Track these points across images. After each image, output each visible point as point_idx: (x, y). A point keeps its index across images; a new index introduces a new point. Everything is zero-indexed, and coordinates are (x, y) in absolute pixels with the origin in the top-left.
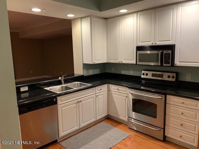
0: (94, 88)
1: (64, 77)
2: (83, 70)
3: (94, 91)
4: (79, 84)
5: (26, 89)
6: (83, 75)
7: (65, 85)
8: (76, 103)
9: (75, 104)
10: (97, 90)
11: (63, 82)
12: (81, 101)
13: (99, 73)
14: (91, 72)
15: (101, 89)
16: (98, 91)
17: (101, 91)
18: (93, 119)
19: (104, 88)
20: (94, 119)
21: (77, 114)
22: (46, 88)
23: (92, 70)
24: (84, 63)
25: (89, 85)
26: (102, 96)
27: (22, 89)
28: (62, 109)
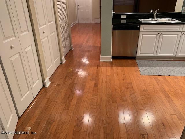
0: (182, 25)
2: (182, 8)
3: (181, 28)
5: (125, 17)
6: (181, 13)
7: (156, 19)
8: (157, 35)
9: (156, 35)
10: (184, 28)
11: (155, 16)
12: (162, 34)
18: (172, 54)
20: (173, 55)
21: (156, 44)
22: (140, 19)
27: (123, 17)
28: (143, 35)
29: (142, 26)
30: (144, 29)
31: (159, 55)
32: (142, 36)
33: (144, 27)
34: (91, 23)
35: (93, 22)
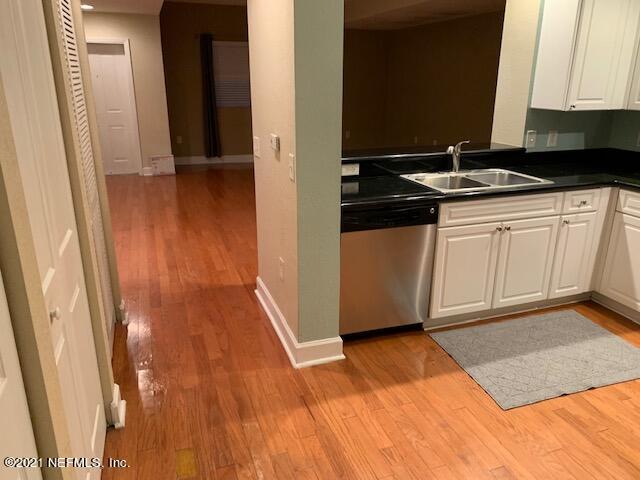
0: (560, 195)
1: (463, 147)
2: (525, 133)
3: (559, 204)
4: (506, 178)
5: (354, 170)
6: (523, 149)
7: (463, 174)
8: (493, 233)
9: (488, 235)
10: (567, 203)
11: (456, 162)
12: (509, 229)
13: (583, 148)
14: (552, 142)
15: (584, 203)
16: (573, 206)
17: (583, 208)
18: (537, 292)
19: (596, 199)
20: (540, 294)
21: (491, 265)
22: (405, 176)
23: (556, 135)
24: (532, 106)
25: (543, 182)
26: (584, 224)
27: (346, 171)
28: (450, 240)
29: (444, 207)
30: (450, 218)
31: (502, 302)
32: (445, 243)
33: (453, 210)
34: (138, 174)
35: (148, 172)
